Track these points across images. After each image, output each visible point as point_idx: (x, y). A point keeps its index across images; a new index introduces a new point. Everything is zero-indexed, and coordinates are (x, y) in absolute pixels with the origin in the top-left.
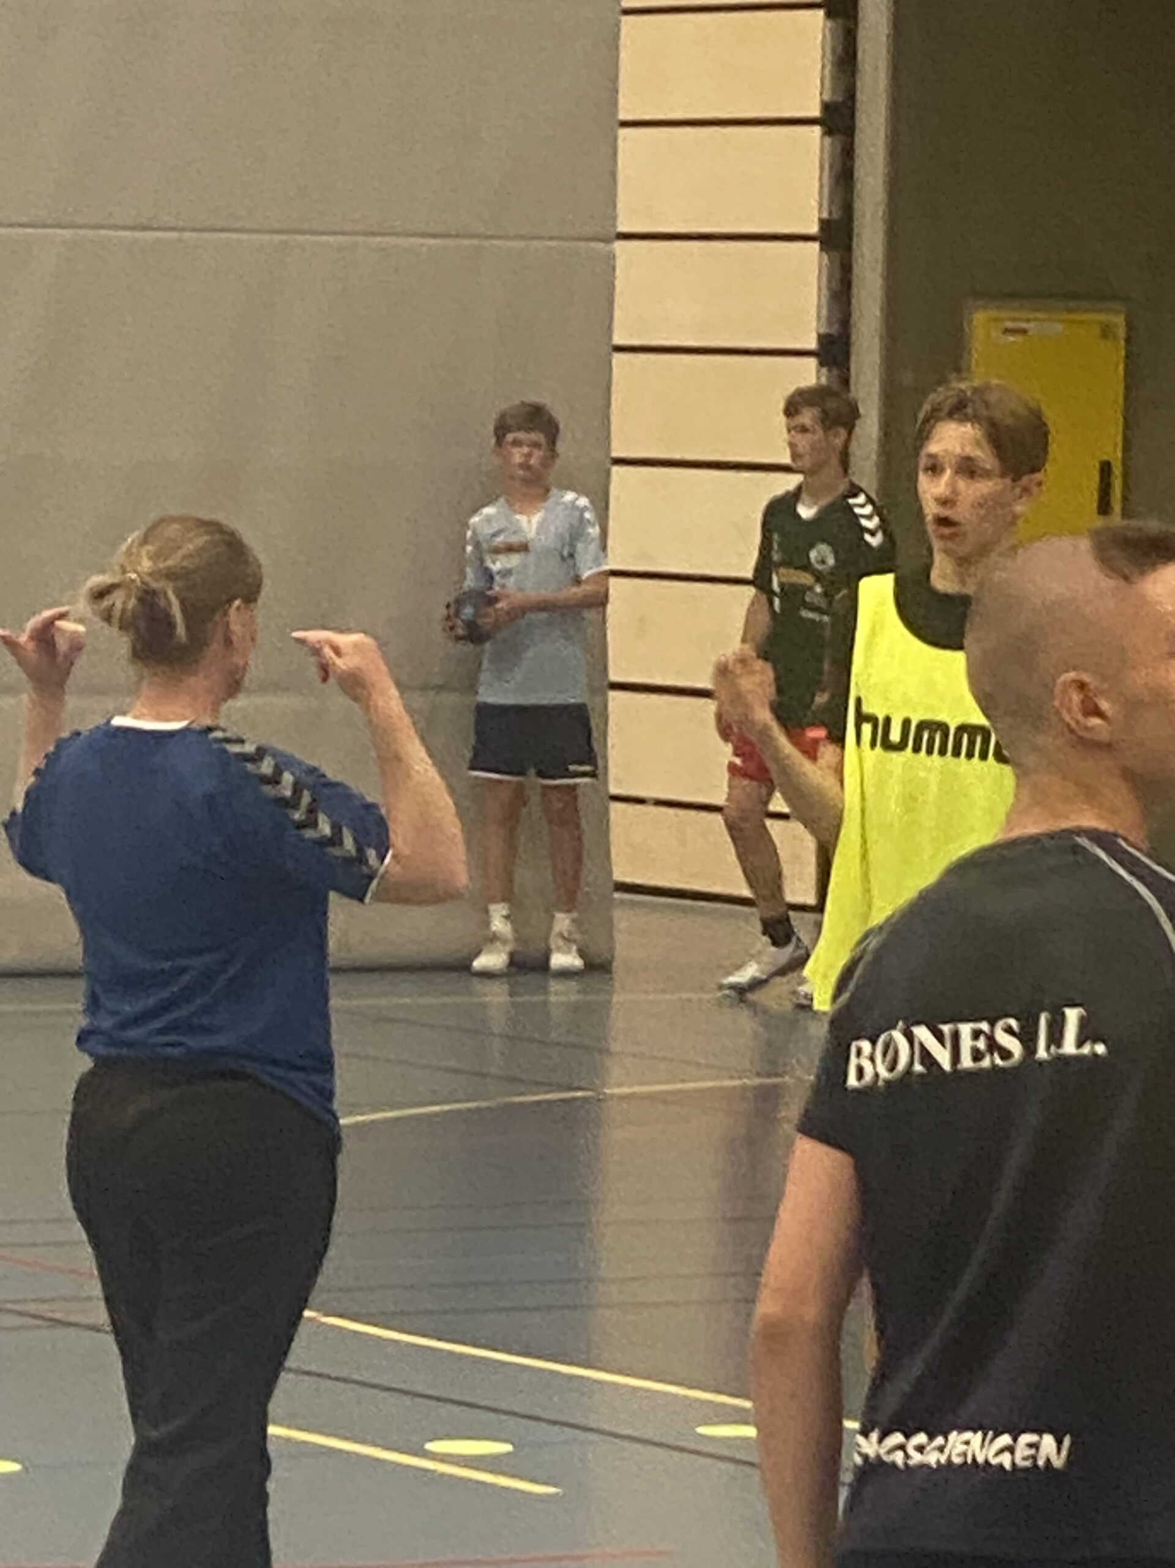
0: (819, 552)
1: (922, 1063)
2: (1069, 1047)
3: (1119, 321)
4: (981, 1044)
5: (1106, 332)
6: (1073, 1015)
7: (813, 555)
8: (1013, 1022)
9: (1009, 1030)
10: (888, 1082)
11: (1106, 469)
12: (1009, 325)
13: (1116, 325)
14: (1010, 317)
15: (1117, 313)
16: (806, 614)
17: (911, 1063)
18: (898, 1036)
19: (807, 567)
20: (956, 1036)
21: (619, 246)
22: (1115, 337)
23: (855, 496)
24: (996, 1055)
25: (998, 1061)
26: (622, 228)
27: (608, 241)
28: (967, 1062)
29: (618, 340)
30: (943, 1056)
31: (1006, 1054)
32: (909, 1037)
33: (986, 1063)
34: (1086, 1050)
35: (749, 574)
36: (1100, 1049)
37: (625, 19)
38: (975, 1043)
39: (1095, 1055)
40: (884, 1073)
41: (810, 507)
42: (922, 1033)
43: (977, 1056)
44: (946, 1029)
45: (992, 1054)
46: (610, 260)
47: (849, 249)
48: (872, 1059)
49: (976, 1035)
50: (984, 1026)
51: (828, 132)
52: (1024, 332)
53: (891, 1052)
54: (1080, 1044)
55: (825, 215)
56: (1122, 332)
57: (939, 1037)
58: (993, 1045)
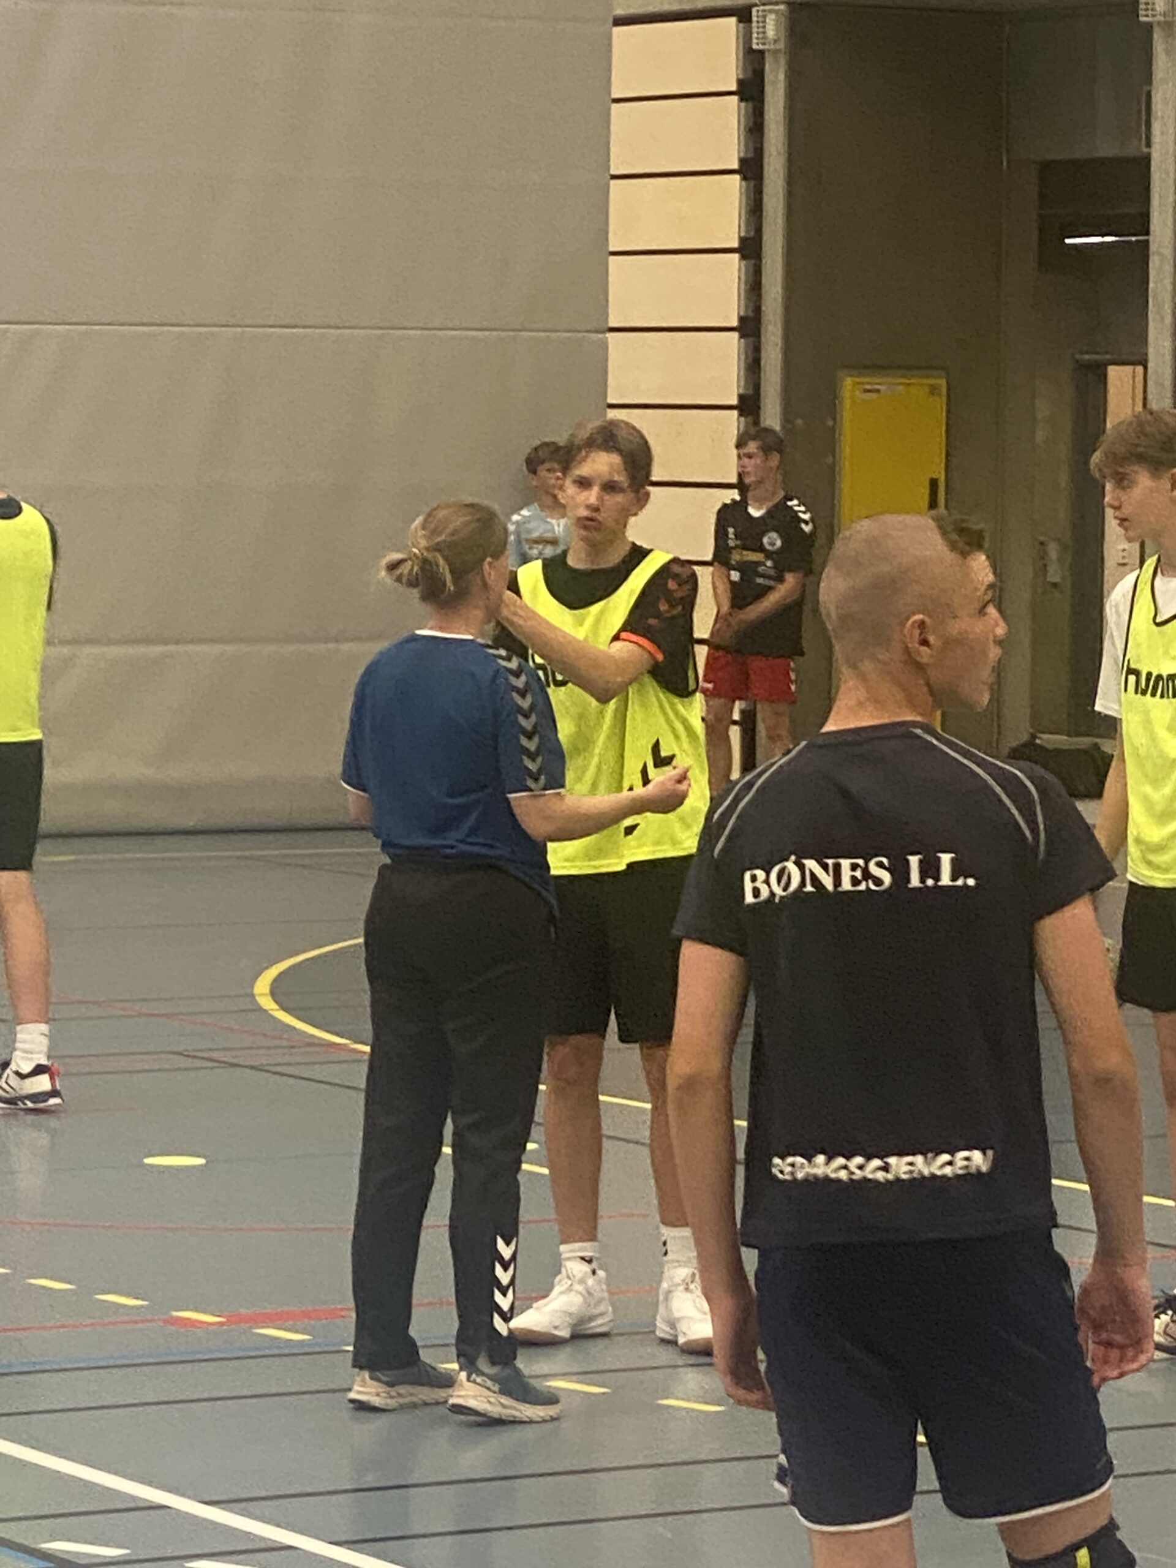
0: (769, 538)
1: (813, 885)
2: (945, 880)
3: (943, 382)
4: (858, 874)
5: (933, 390)
6: (946, 859)
7: (765, 540)
8: (885, 860)
9: (880, 865)
10: (782, 898)
11: (934, 483)
12: (868, 387)
13: (940, 385)
14: (869, 382)
15: (939, 377)
16: (760, 580)
17: (803, 883)
18: (790, 866)
19: (761, 549)
20: (837, 868)
21: (610, 336)
22: (940, 395)
23: (791, 500)
24: (870, 882)
25: (873, 887)
26: (613, 323)
27: (603, 332)
28: (846, 885)
29: (610, 401)
30: (828, 881)
31: (878, 882)
32: (801, 867)
33: (862, 887)
34: (960, 882)
35: (709, 557)
36: (971, 882)
37: (613, 182)
38: (854, 873)
39: (965, 885)
40: (778, 891)
41: (759, 509)
42: (811, 864)
43: (855, 881)
44: (830, 862)
45: (867, 881)
46: (604, 347)
47: (759, 337)
48: (767, 882)
49: (854, 867)
50: (861, 862)
51: (743, 257)
52: (878, 391)
53: (785, 878)
54: (954, 878)
55: (742, 313)
56: (944, 390)
57: (825, 867)
58: (867, 875)
